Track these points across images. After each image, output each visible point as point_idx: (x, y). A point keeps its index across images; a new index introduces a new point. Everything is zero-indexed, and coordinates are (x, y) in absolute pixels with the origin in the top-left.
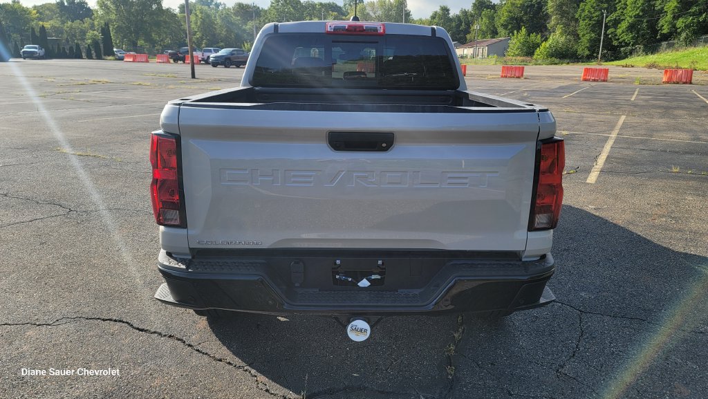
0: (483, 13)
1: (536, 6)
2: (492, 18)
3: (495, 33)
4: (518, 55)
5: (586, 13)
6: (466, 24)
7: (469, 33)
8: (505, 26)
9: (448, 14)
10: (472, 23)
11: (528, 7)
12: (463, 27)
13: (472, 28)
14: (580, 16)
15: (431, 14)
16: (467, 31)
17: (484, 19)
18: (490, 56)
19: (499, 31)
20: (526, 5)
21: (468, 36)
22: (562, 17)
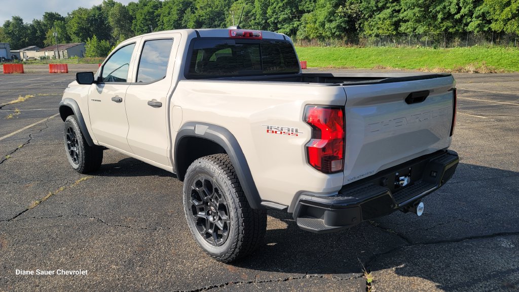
0: (55, 23)
1: (99, 20)
2: (63, 28)
3: (69, 39)
4: (95, 56)
5: (138, 27)
6: (41, 32)
7: (45, 39)
8: (77, 34)
9: (22, 23)
10: (47, 31)
11: (92, 20)
12: (39, 33)
13: (47, 35)
14: (135, 29)
15: (4, 23)
16: (43, 37)
17: (57, 29)
18: (72, 57)
19: (72, 38)
20: (90, 19)
21: (45, 42)
22: (122, 29)
